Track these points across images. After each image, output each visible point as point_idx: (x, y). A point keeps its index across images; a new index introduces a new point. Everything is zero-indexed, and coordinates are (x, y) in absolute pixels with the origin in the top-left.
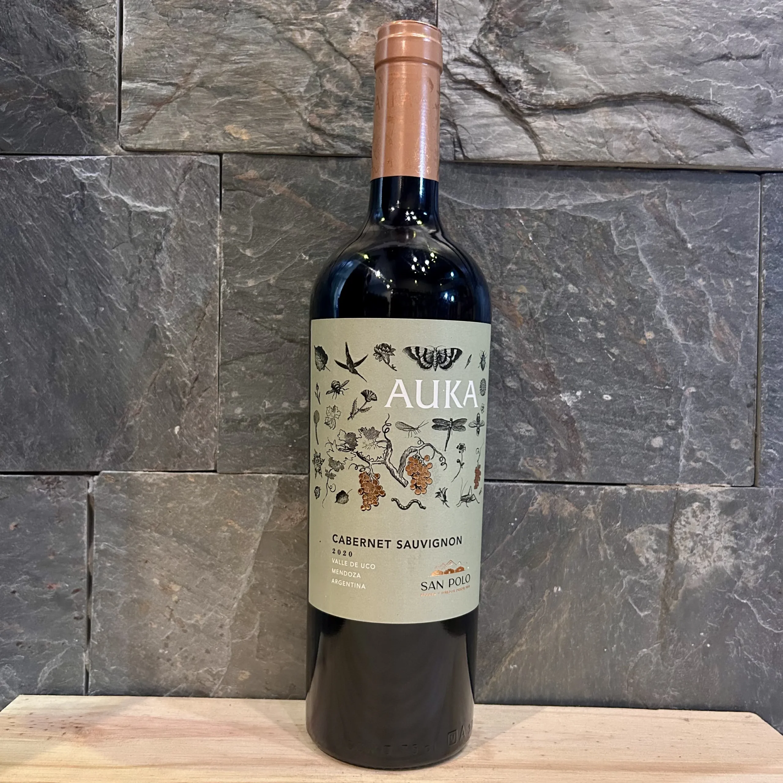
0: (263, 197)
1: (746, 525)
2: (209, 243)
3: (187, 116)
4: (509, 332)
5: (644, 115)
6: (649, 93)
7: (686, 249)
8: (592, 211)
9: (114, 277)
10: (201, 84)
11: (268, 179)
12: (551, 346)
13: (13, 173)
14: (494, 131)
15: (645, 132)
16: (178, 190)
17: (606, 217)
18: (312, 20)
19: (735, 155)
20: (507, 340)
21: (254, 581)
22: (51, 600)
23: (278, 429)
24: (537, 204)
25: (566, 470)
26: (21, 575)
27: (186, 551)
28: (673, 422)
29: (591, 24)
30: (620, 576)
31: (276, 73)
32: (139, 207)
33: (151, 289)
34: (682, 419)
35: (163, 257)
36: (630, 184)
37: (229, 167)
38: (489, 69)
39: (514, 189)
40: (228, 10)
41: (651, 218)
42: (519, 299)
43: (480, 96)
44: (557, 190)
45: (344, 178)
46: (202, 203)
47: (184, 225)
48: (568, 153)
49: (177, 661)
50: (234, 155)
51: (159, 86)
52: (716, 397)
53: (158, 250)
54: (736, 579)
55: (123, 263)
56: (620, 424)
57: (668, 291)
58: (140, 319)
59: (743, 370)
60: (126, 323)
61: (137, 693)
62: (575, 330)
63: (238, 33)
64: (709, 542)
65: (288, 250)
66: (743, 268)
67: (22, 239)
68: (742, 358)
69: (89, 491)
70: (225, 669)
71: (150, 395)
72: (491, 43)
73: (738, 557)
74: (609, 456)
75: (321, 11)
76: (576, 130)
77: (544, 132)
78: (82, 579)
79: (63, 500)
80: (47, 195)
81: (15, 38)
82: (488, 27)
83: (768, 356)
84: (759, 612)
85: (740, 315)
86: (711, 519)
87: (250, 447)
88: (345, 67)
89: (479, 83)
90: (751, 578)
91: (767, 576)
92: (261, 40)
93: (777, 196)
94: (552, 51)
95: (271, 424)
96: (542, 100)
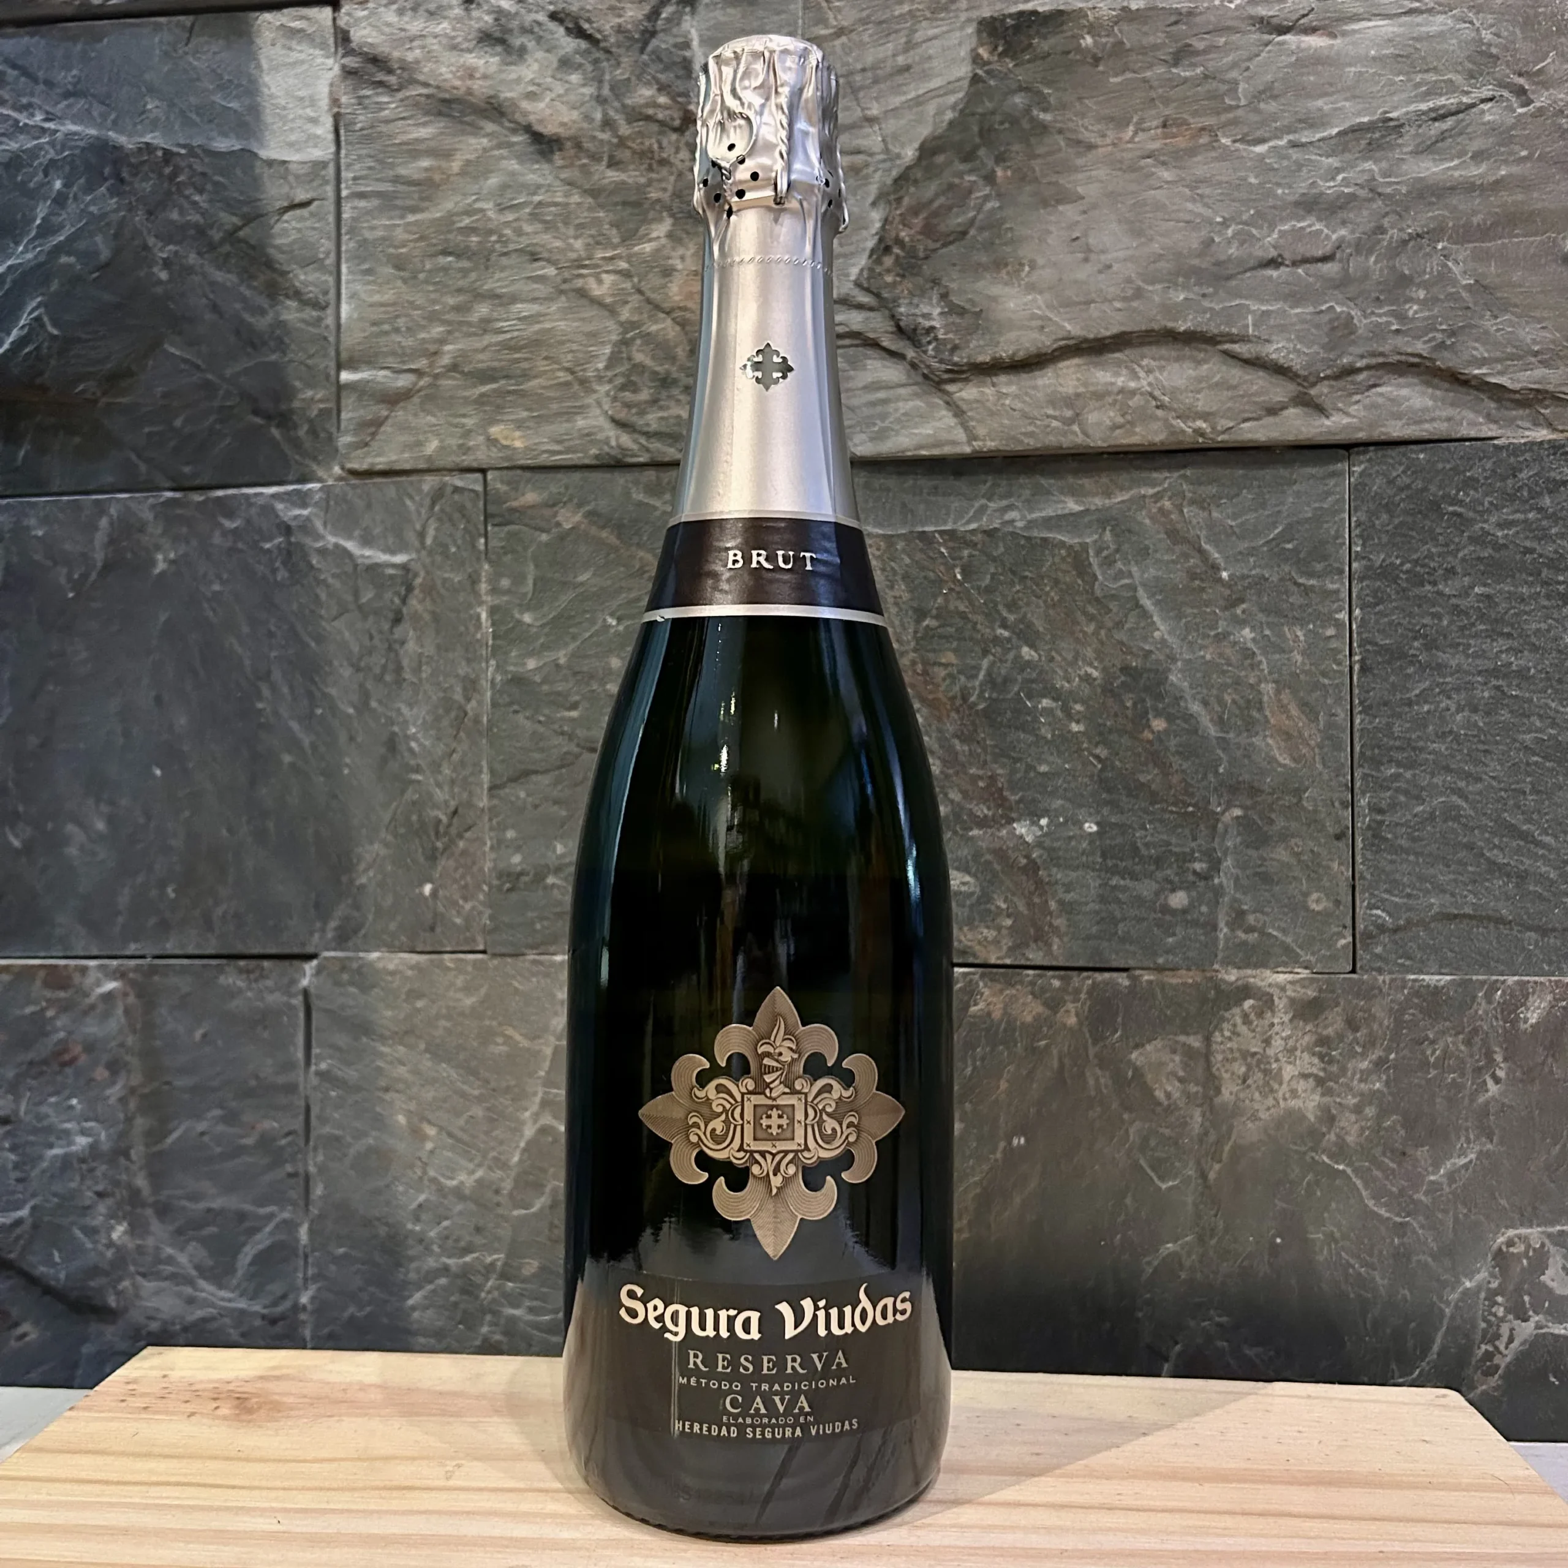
0: (548, 531)
1: (1341, 1037)
2: (470, 606)
3: (434, 416)
5: (1141, 367)
6: (1147, 331)
7: (1220, 579)
8: (1059, 528)
9: (336, 663)
10: (454, 367)
11: (554, 505)
12: (996, 746)
13: (193, 517)
14: (896, 410)
15: (1142, 394)
16: (424, 527)
17: (1080, 536)
18: (612, 258)
19: (1298, 422)
20: (927, 738)
22: (255, 1146)
24: (969, 521)
25: (1028, 946)
26: (210, 1110)
27: (445, 1075)
28: (1204, 865)
29: (1050, 227)
30: (1123, 1121)
31: (562, 343)
32: (368, 557)
33: (388, 679)
34: (1219, 861)
35: (406, 630)
36: (1123, 478)
37: (497, 490)
38: (887, 312)
39: (933, 498)
40: (490, 252)
41: (1158, 532)
42: (943, 673)
43: (875, 355)
44: (1001, 498)
45: (668, 496)
46: (458, 548)
47: (432, 580)
48: (1014, 438)
49: (432, 1243)
50: (505, 472)
51: (394, 375)
52: (1281, 823)
53: (398, 620)
54: (1324, 1130)
55: (347, 642)
56: (1114, 871)
57: (1190, 651)
58: (372, 724)
59: (1326, 777)
60: (353, 731)
62: (1036, 720)
63: (506, 286)
64: (1274, 1066)
65: (586, 612)
66: (1320, 608)
68: (1323, 756)
70: (502, 1256)
71: (389, 838)
72: (888, 271)
73: (1328, 1092)
74: (1098, 923)
75: (626, 243)
76: (1027, 398)
77: (975, 406)
78: (296, 1116)
79: (270, 998)
80: (240, 545)
81: (192, 321)
82: (883, 245)
83: (1368, 753)
84: (1366, 1185)
85: (1316, 686)
86: (1277, 1028)
87: (535, 914)
88: (664, 327)
89: (871, 335)
90: (1351, 1130)
91: (1379, 1125)
92: (537, 294)
93: (1377, 485)
94: (988, 276)
95: (565, 879)
96: (969, 356)
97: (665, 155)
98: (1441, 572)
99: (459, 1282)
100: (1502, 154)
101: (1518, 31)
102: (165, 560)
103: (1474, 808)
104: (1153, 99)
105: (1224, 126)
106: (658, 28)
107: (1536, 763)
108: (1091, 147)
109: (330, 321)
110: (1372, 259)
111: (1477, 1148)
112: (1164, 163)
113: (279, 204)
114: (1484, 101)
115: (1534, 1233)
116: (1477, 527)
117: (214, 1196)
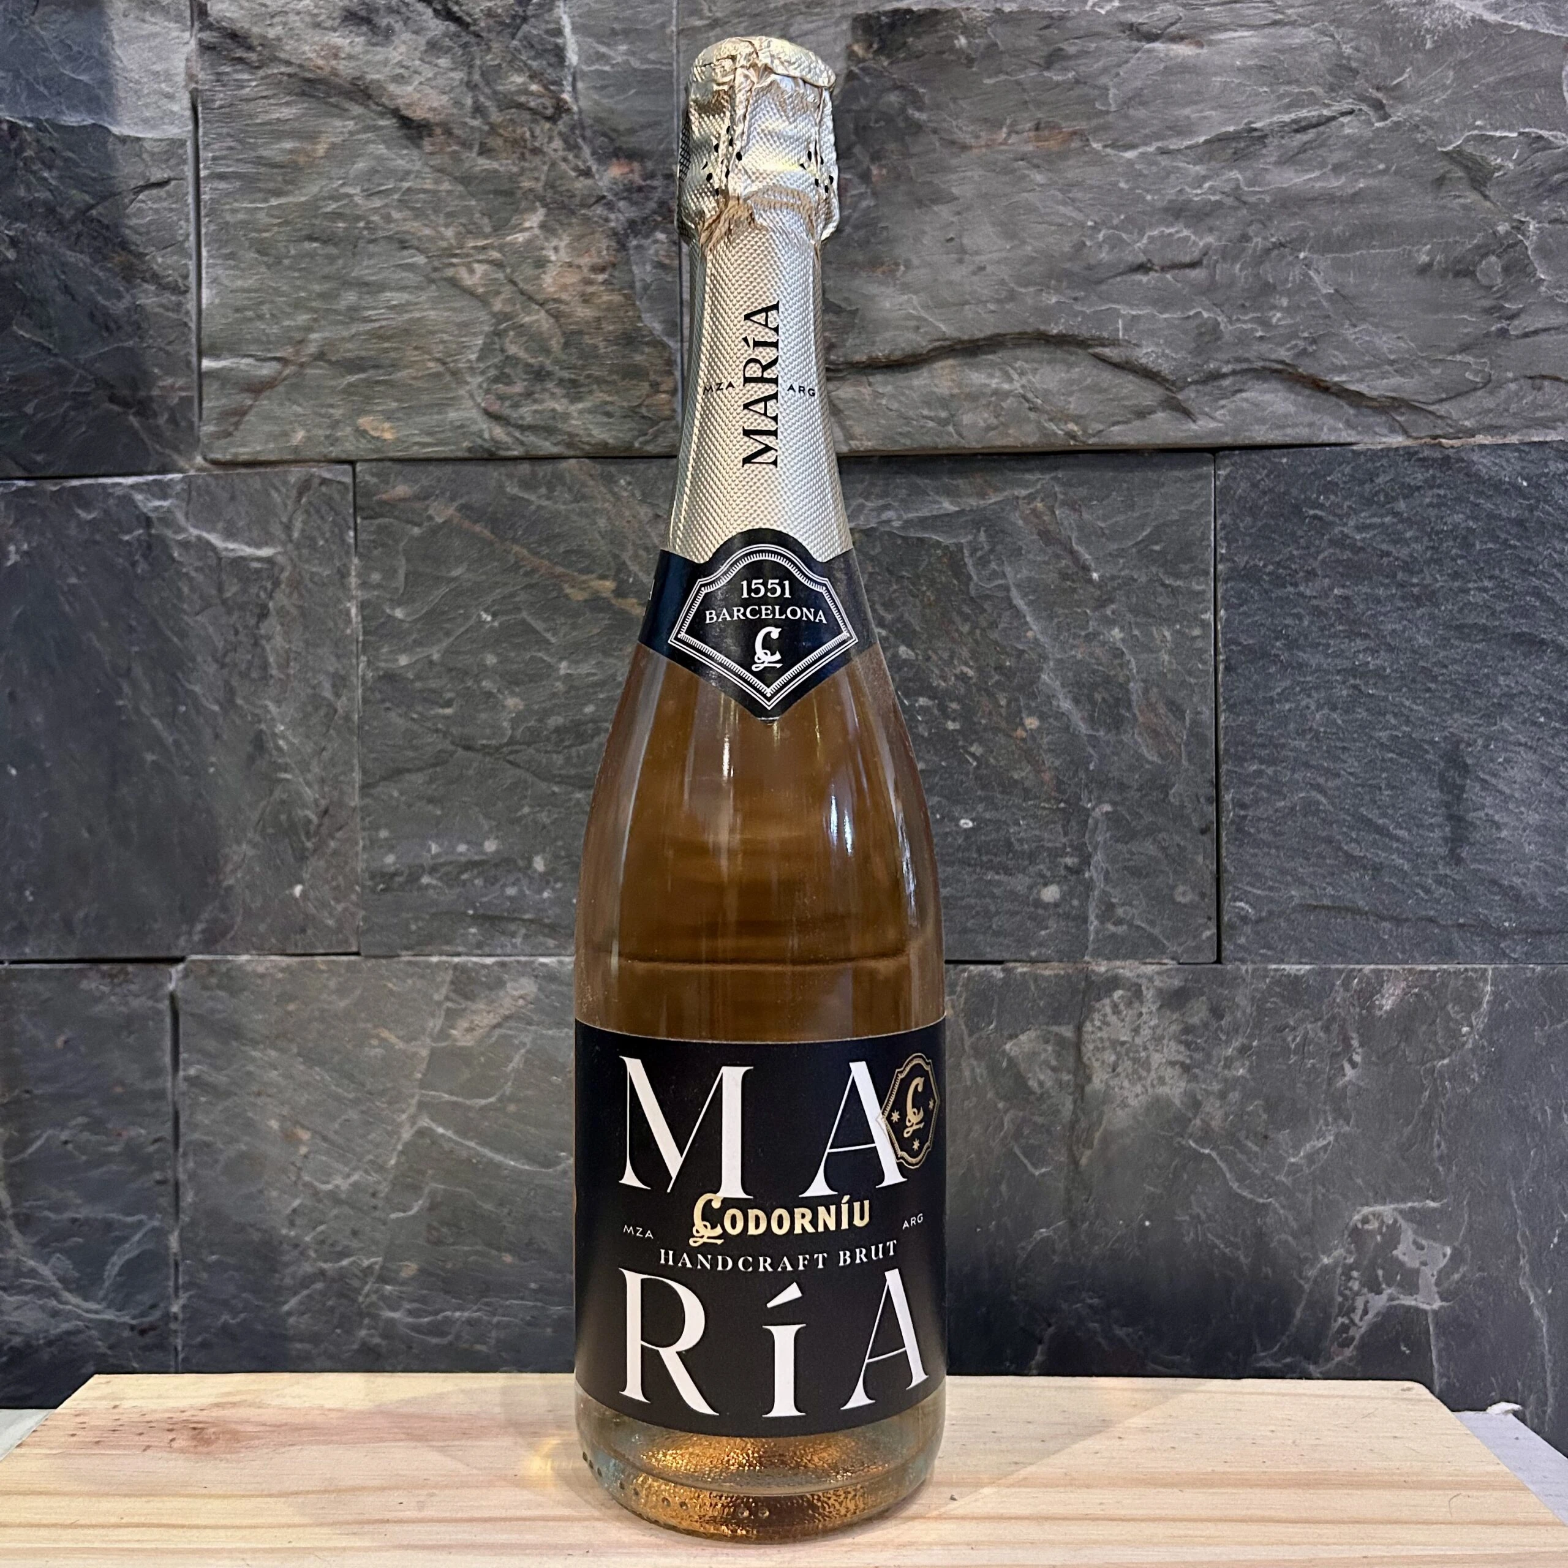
0: (419, 525)
1: (1206, 1025)
2: (339, 601)
3: (300, 405)
5: (1015, 369)
6: (1019, 333)
7: (1090, 581)
8: (934, 529)
9: (199, 659)
10: (321, 356)
11: (426, 498)
13: (47, 507)
15: (1015, 396)
16: (290, 520)
17: (956, 536)
18: (484, 248)
19: (1166, 426)
22: (120, 1154)
23: (451, 887)
26: (75, 1117)
27: (318, 1078)
28: (1076, 860)
29: (924, 227)
30: (998, 1110)
31: (433, 333)
32: (232, 550)
33: (254, 675)
34: (1090, 856)
35: (272, 626)
36: (997, 478)
37: (367, 482)
40: (358, 239)
41: (1031, 533)
44: (880, 496)
45: (543, 490)
46: (327, 541)
47: (300, 574)
48: (890, 438)
49: (308, 1248)
50: (374, 464)
51: (258, 363)
52: (1148, 818)
53: (263, 615)
54: (1190, 1115)
55: (211, 637)
56: (991, 867)
57: (1062, 650)
58: (238, 721)
59: (1191, 773)
60: (218, 730)
62: (913, 718)
63: (375, 274)
64: (1143, 1054)
65: (460, 607)
66: (1187, 608)
67: (62, 604)
68: (1189, 753)
70: (380, 1259)
71: (258, 838)
73: (1195, 1078)
74: (973, 918)
75: (498, 232)
76: (903, 399)
77: (851, 404)
78: (164, 1123)
79: (135, 1002)
80: (98, 537)
81: (43, 303)
83: (1232, 750)
84: (1231, 1170)
85: (1183, 684)
86: (1145, 1017)
87: (410, 915)
88: (537, 319)
90: (1215, 1113)
91: (1242, 1110)
92: (409, 283)
93: (1242, 488)
94: (864, 274)
95: (440, 879)
96: (845, 356)
97: (537, 144)
98: (1301, 574)
99: (335, 1286)
100: (1360, 167)
101: (1377, 47)
102: (17, 552)
103: (1333, 804)
104: (1026, 102)
105: (1095, 130)
106: (529, 13)
107: (1391, 760)
108: (965, 148)
109: (191, 306)
110: (1238, 266)
111: (1333, 1129)
112: (1037, 166)
113: (133, 184)
114: (1343, 114)
115: (1387, 1210)
116: (1337, 530)
117: (78, 1206)
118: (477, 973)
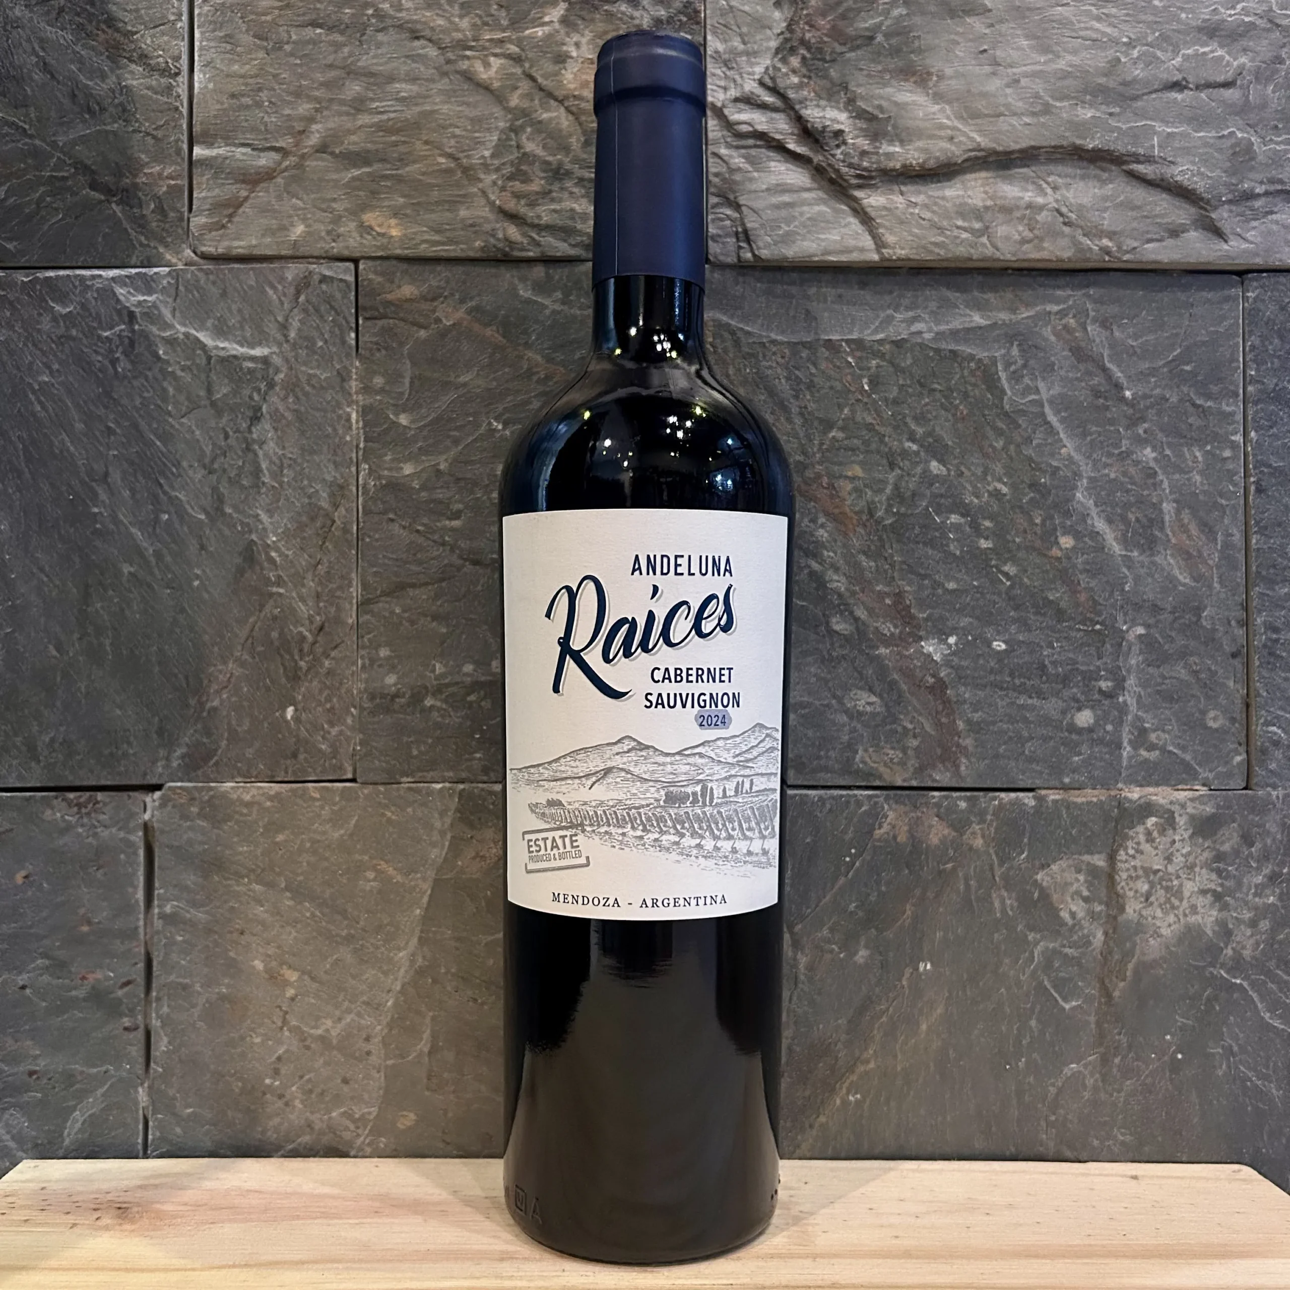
0: (425, 328)
1: (1237, 852)
2: (339, 405)
3: (301, 199)
4: (835, 541)
5: (1048, 183)
6: (1054, 147)
7: (1123, 399)
8: (966, 341)
9: (185, 464)
10: (322, 149)
11: (434, 299)
12: (904, 562)
13: (18, 299)
14: (802, 214)
16: (287, 320)
17: (988, 350)
18: (501, 41)
19: (1198, 245)
20: (831, 554)
21: (420, 961)
22: (85, 1000)
23: (456, 709)
24: (876, 331)
25: (934, 767)
27: (308, 914)
28: (1110, 684)
29: (956, 38)
30: (1028, 942)
31: (444, 128)
32: (223, 349)
33: (245, 482)
34: (1124, 680)
35: (265, 429)
36: (1027, 294)
37: (370, 280)
38: (792, 113)
39: (836, 306)
40: (365, 26)
41: (1063, 349)
42: (849, 487)
43: (779, 157)
44: (908, 309)
45: (559, 295)
46: (326, 342)
47: (297, 377)
48: (924, 248)
49: (296, 1098)
50: (378, 262)
51: (255, 153)
52: (1181, 641)
53: (256, 418)
54: (1222, 945)
55: (198, 441)
56: (1021, 690)
57: (1095, 468)
58: (227, 532)
59: (1223, 596)
60: (204, 540)
61: (229, 1153)
62: (944, 536)
63: (382, 65)
64: (1175, 882)
65: (468, 415)
66: (1217, 429)
67: (32, 404)
68: (1220, 577)
69: (147, 816)
70: (374, 1110)
71: (246, 657)
72: (794, 71)
73: (1225, 907)
74: (1005, 743)
75: (516, 25)
76: (935, 208)
77: (884, 213)
78: (136, 964)
79: (105, 834)
80: (74, 332)
81: (19, 80)
82: (788, 46)
83: (1264, 573)
84: (1262, 998)
85: (1215, 506)
86: (1177, 845)
87: (412, 739)
88: (556, 116)
89: (778, 137)
90: (1246, 942)
91: (1273, 939)
93: (1270, 310)
94: (894, 82)
95: (445, 701)
96: (879, 162)
99: (324, 1139)
110: (1271, 88)
117: (36, 1057)
118: (485, 800)
